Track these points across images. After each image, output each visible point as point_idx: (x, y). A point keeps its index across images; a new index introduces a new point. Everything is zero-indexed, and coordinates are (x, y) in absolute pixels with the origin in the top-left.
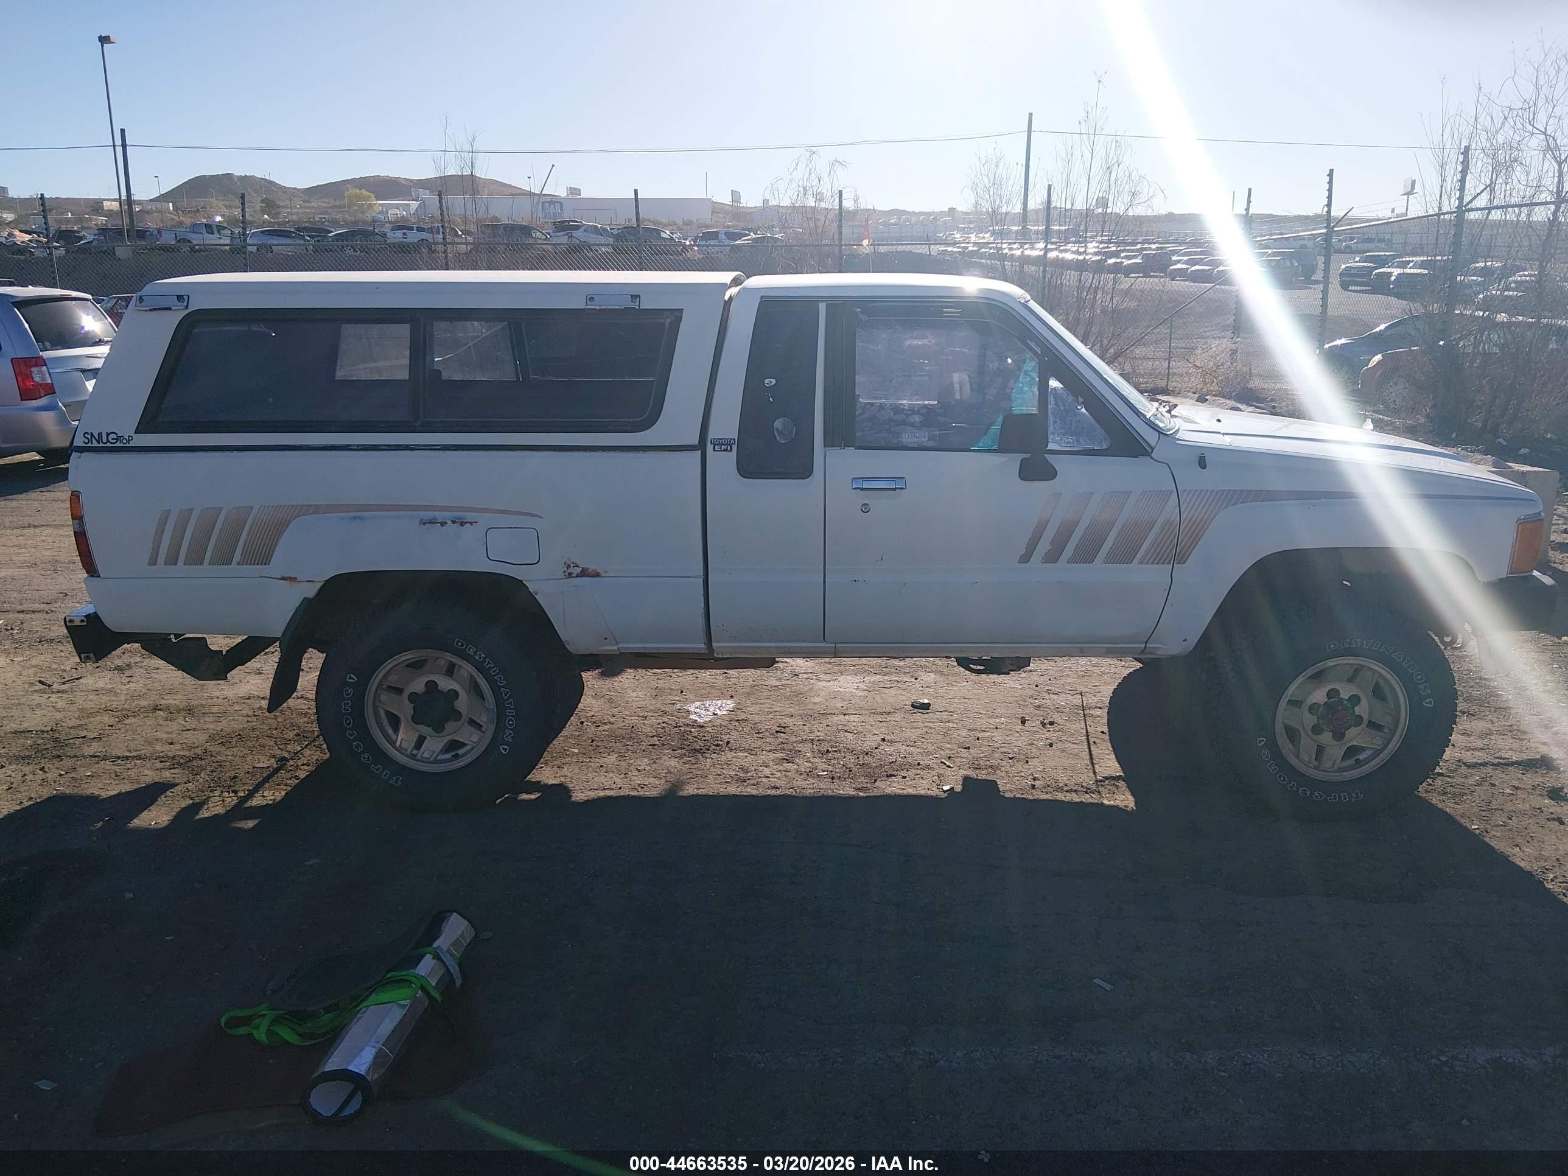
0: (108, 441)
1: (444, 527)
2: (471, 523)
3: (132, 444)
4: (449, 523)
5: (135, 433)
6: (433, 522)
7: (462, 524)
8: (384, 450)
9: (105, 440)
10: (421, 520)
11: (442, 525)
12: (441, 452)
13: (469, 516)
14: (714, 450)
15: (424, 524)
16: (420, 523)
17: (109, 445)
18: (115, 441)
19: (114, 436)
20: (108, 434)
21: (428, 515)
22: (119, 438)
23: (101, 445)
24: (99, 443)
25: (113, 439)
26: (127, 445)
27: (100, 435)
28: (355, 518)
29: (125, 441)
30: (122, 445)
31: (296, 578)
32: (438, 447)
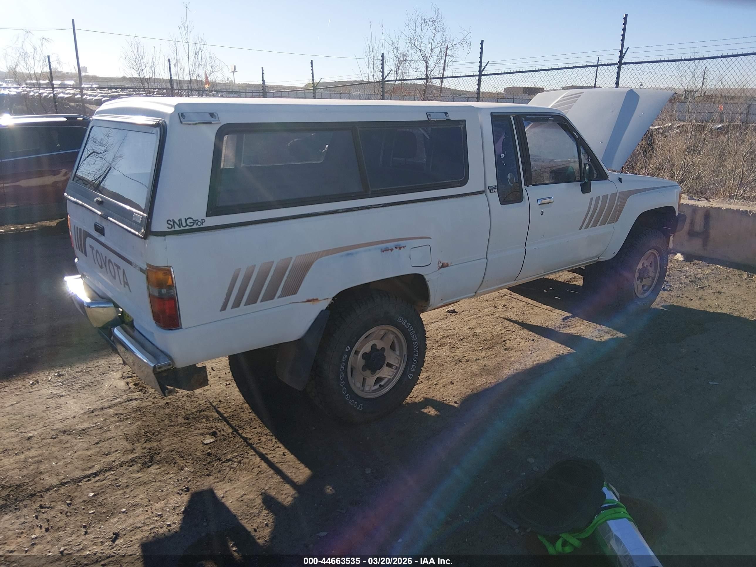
0: (187, 225)
1: (392, 252)
2: (404, 247)
3: (205, 225)
4: (394, 248)
5: (207, 216)
6: (387, 250)
7: (400, 248)
8: (355, 210)
9: (184, 224)
10: (381, 250)
11: (391, 251)
12: (382, 208)
13: (402, 243)
14: (490, 192)
15: (383, 251)
16: (381, 251)
17: (187, 227)
18: (192, 224)
19: (191, 221)
20: (186, 220)
21: (384, 246)
22: (195, 222)
23: (182, 228)
24: (180, 227)
25: (190, 223)
26: (201, 226)
27: (180, 220)
28: (348, 254)
29: (199, 223)
30: (198, 226)
31: (317, 299)
32: (381, 205)
